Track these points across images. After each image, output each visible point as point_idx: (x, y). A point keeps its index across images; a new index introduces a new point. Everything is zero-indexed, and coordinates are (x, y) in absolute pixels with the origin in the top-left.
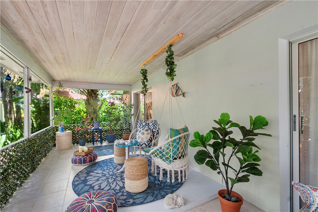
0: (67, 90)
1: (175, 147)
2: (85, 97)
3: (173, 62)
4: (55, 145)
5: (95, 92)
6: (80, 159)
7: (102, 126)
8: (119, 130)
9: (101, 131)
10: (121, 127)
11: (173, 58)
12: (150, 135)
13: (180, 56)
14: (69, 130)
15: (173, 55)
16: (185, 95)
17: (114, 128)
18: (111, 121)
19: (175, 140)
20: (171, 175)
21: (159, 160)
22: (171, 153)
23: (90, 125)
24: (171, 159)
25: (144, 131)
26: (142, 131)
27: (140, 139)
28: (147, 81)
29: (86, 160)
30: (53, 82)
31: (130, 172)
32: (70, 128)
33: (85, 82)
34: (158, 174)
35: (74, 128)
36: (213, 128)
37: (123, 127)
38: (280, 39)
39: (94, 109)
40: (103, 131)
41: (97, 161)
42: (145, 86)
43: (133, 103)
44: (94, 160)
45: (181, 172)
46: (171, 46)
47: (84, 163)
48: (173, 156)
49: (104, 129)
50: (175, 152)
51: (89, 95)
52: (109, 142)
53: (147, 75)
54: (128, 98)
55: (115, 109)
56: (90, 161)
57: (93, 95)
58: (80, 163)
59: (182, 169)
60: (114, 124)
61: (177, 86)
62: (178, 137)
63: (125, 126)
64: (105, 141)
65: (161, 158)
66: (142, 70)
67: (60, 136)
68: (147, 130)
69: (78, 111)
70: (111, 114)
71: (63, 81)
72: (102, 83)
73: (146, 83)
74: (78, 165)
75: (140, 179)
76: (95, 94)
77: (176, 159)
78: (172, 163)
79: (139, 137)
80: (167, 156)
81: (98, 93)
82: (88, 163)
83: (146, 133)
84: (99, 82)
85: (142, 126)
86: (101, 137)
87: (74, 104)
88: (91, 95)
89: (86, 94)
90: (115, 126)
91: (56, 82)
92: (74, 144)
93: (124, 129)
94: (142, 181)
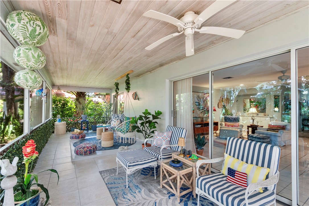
0: (62, 92)
1: (127, 126)
2: (75, 97)
3: (129, 83)
4: (53, 132)
5: (83, 93)
6: (76, 136)
7: (88, 119)
8: (101, 122)
9: (87, 123)
10: (103, 120)
11: (129, 81)
12: (119, 122)
13: (136, 77)
14: (63, 121)
15: (129, 79)
16: (139, 99)
17: (98, 121)
18: (95, 116)
19: (127, 122)
20: (125, 139)
21: (120, 132)
22: (125, 129)
23: (79, 118)
24: (125, 132)
25: (116, 120)
26: (114, 120)
27: (113, 125)
28: (118, 90)
29: (79, 137)
30: (53, 86)
31: (104, 137)
32: (65, 120)
33: (77, 87)
34: (119, 139)
35: (67, 120)
36: (140, 116)
37: (105, 120)
38: (166, 80)
39: (83, 106)
40: (89, 123)
41: (85, 138)
42: (117, 93)
43: (112, 102)
44: (84, 137)
45: (131, 139)
46: (128, 74)
47: (78, 138)
48: (126, 131)
49: (89, 121)
50: (127, 129)
51: (78, 95)
52: (93, 131)
53: (118, 86)
54: (109, 98)
55: (98, 106)
56: (82, 138)
57: (82, 95)
58: (76, 138)
59: (131, 137)
60: (98, 118)
61: (136, 93)
62: (128, 121)
63: (106, 120)
64: (90, 130)
65: (120, 131)
66: (116, 83)
67: (58, 125)
68: (117, 120)
69: (70, 108)
70: (96, 110)
71: (61, 86)
72: (89, 88)
73: (118, 91)
74: (74, 139)
75: (109, 141)
76: (83, 95)
77: (127, 132)
78: (126, 134)
79: (113, 124)
80: (123, 130)
81: (85, 94)
82: (80, 139)
83: (116, 121)
84: (87, 87)
85: (115, 117)
86: (87, 127)
87: (67, 102)
88: (80, 95)
89: (76, 94)
90: (98, 119)
91: (55, 86)
92: (67, 132)
93: (105, 122)
94: (110, 141)
